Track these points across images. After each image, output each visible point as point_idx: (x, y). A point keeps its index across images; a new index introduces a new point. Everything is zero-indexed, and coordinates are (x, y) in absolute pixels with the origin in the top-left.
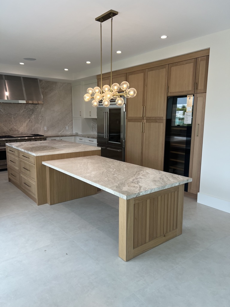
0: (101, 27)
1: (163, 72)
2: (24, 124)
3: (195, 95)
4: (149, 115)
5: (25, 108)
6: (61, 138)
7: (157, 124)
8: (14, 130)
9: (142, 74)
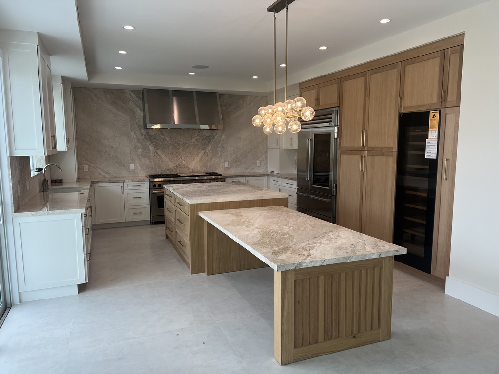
0: (275, 19)
1: (394, 74)
2: (196, 158)
3: (442, 110)
4: (372, 143)
5: (198, 135)
6: (247, 179)
7: (384, 159)
8: (183, 166)
9: (363, 79)
